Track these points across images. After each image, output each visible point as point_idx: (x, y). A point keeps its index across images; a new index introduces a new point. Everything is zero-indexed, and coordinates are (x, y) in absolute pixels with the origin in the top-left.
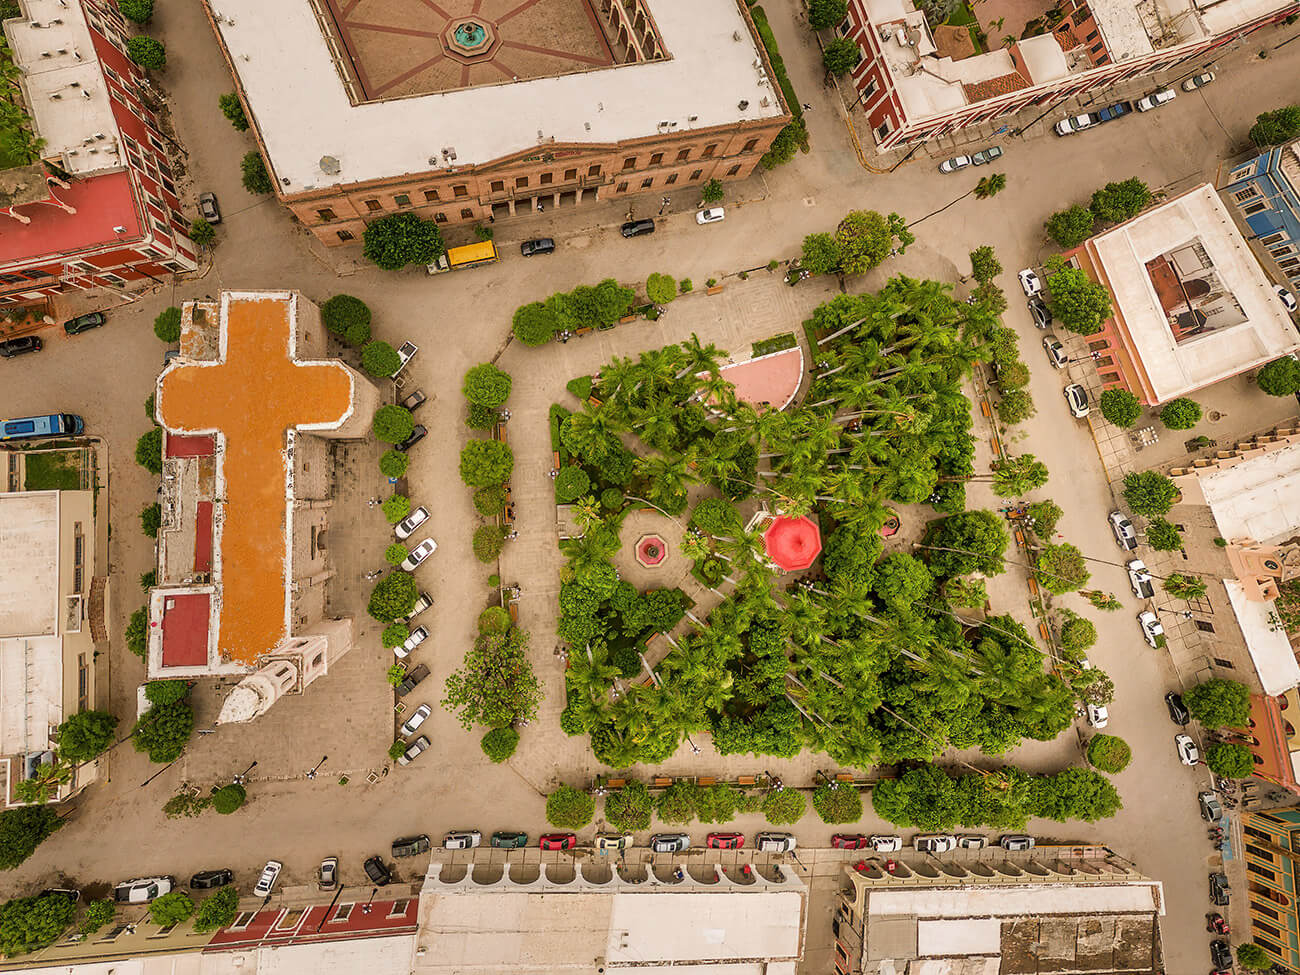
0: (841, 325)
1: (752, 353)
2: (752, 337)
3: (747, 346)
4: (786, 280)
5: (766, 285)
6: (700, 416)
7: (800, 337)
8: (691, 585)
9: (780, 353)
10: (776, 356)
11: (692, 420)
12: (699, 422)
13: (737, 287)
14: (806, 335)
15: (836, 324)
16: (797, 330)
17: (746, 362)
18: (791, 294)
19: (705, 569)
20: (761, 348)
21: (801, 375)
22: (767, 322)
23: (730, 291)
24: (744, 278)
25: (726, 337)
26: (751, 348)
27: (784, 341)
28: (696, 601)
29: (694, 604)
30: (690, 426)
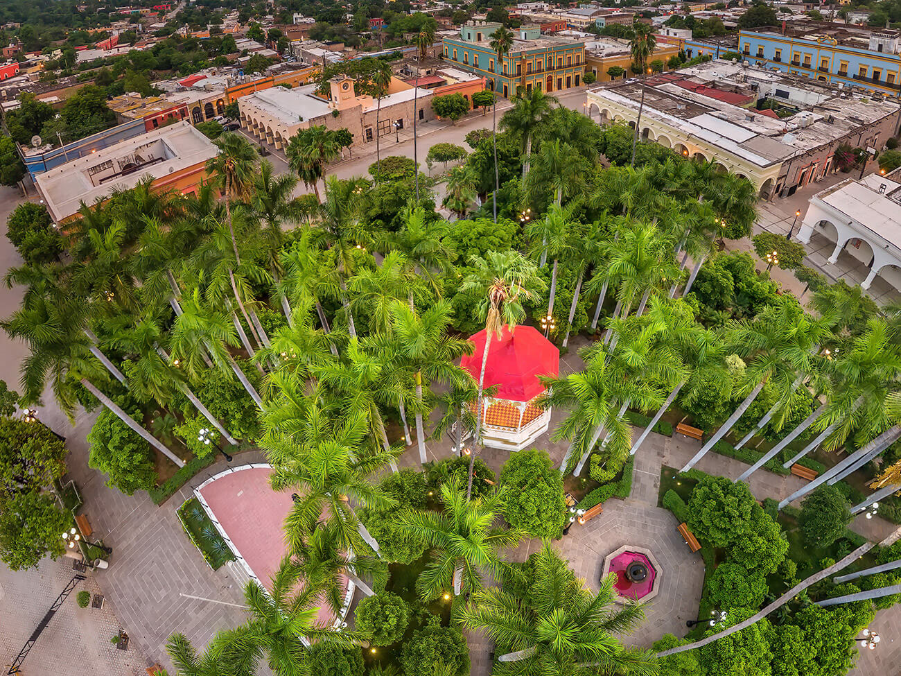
0: (132, 437)
1: (230, 564)
2: (205, 576)
3: (221, 577)
4: (103, 565)
5: (121, 596)
6: (372, 607)
7: (182, 498)
8: (643, 487)
9: (213, 518)
10: (220, 522)
11: (386, 619)
12: (383, 604)
13: (142, 641)
14: (175, 490)
15: (131, 446)
16: (172, 510)
17: (247, 567)
18: (123, 545)
19: (612, 476)
20: (217, 554)
21: (236, 469)
22: (174, 563)
23: (152, 650)
24: (126, 637)
25: (221, 619)
26: (222, 569)
27: (195, 522)
28: (658, 468)
29: (664, 468)
30: (399, 617)
